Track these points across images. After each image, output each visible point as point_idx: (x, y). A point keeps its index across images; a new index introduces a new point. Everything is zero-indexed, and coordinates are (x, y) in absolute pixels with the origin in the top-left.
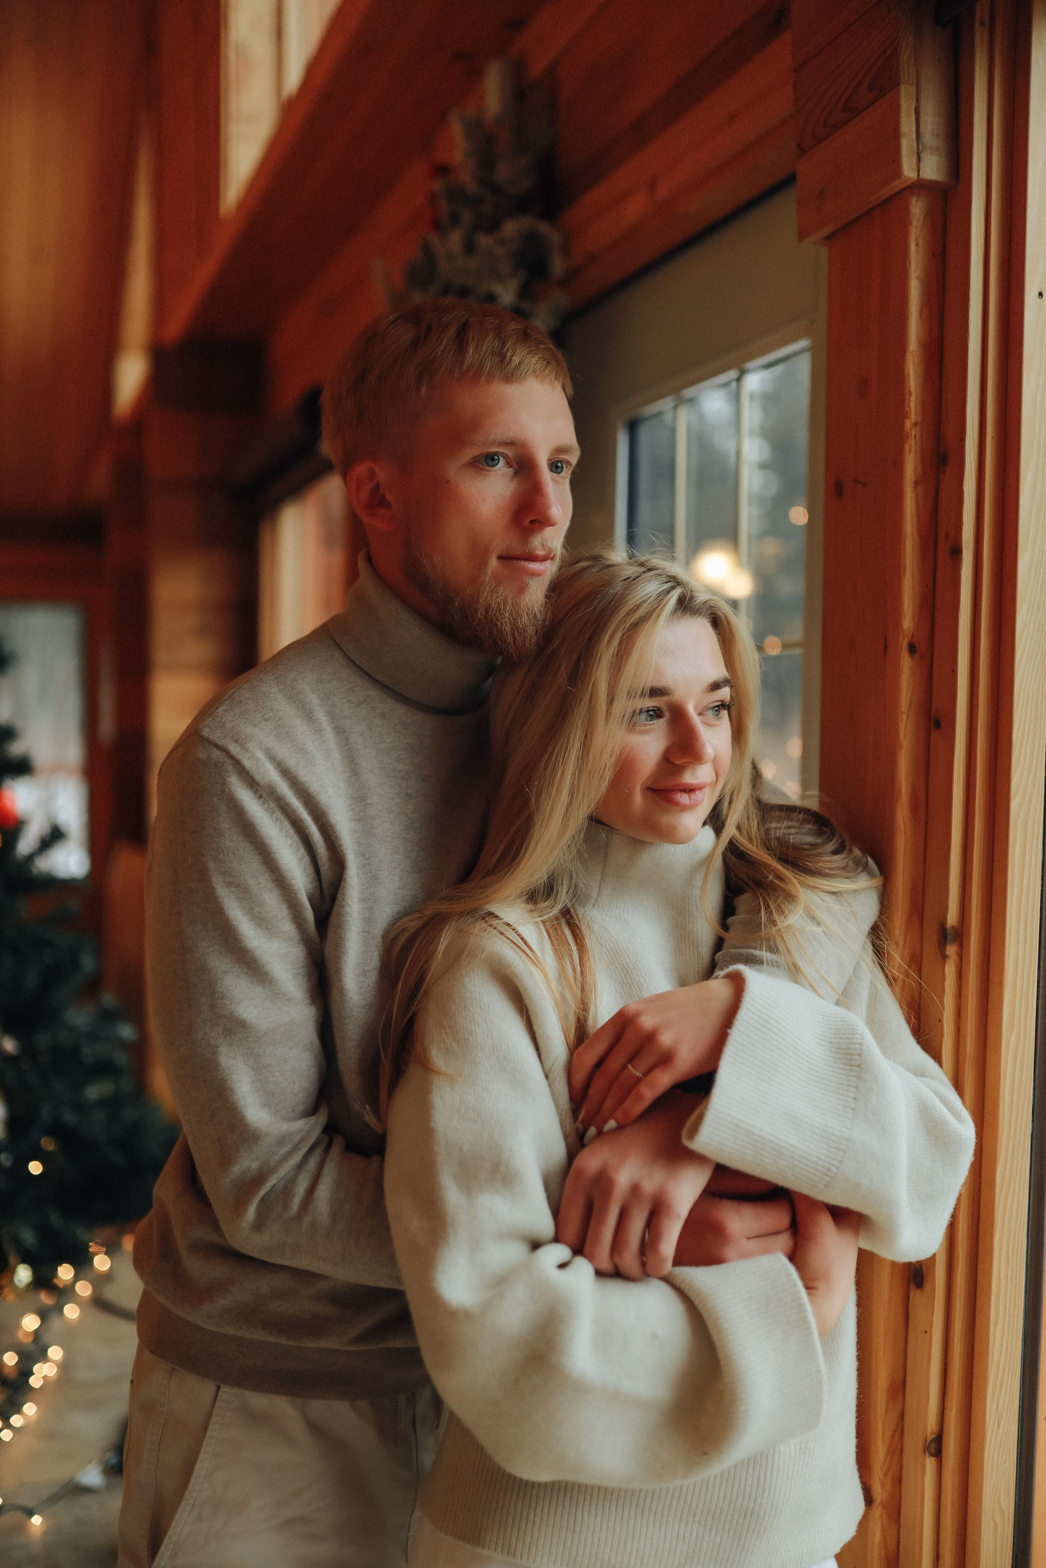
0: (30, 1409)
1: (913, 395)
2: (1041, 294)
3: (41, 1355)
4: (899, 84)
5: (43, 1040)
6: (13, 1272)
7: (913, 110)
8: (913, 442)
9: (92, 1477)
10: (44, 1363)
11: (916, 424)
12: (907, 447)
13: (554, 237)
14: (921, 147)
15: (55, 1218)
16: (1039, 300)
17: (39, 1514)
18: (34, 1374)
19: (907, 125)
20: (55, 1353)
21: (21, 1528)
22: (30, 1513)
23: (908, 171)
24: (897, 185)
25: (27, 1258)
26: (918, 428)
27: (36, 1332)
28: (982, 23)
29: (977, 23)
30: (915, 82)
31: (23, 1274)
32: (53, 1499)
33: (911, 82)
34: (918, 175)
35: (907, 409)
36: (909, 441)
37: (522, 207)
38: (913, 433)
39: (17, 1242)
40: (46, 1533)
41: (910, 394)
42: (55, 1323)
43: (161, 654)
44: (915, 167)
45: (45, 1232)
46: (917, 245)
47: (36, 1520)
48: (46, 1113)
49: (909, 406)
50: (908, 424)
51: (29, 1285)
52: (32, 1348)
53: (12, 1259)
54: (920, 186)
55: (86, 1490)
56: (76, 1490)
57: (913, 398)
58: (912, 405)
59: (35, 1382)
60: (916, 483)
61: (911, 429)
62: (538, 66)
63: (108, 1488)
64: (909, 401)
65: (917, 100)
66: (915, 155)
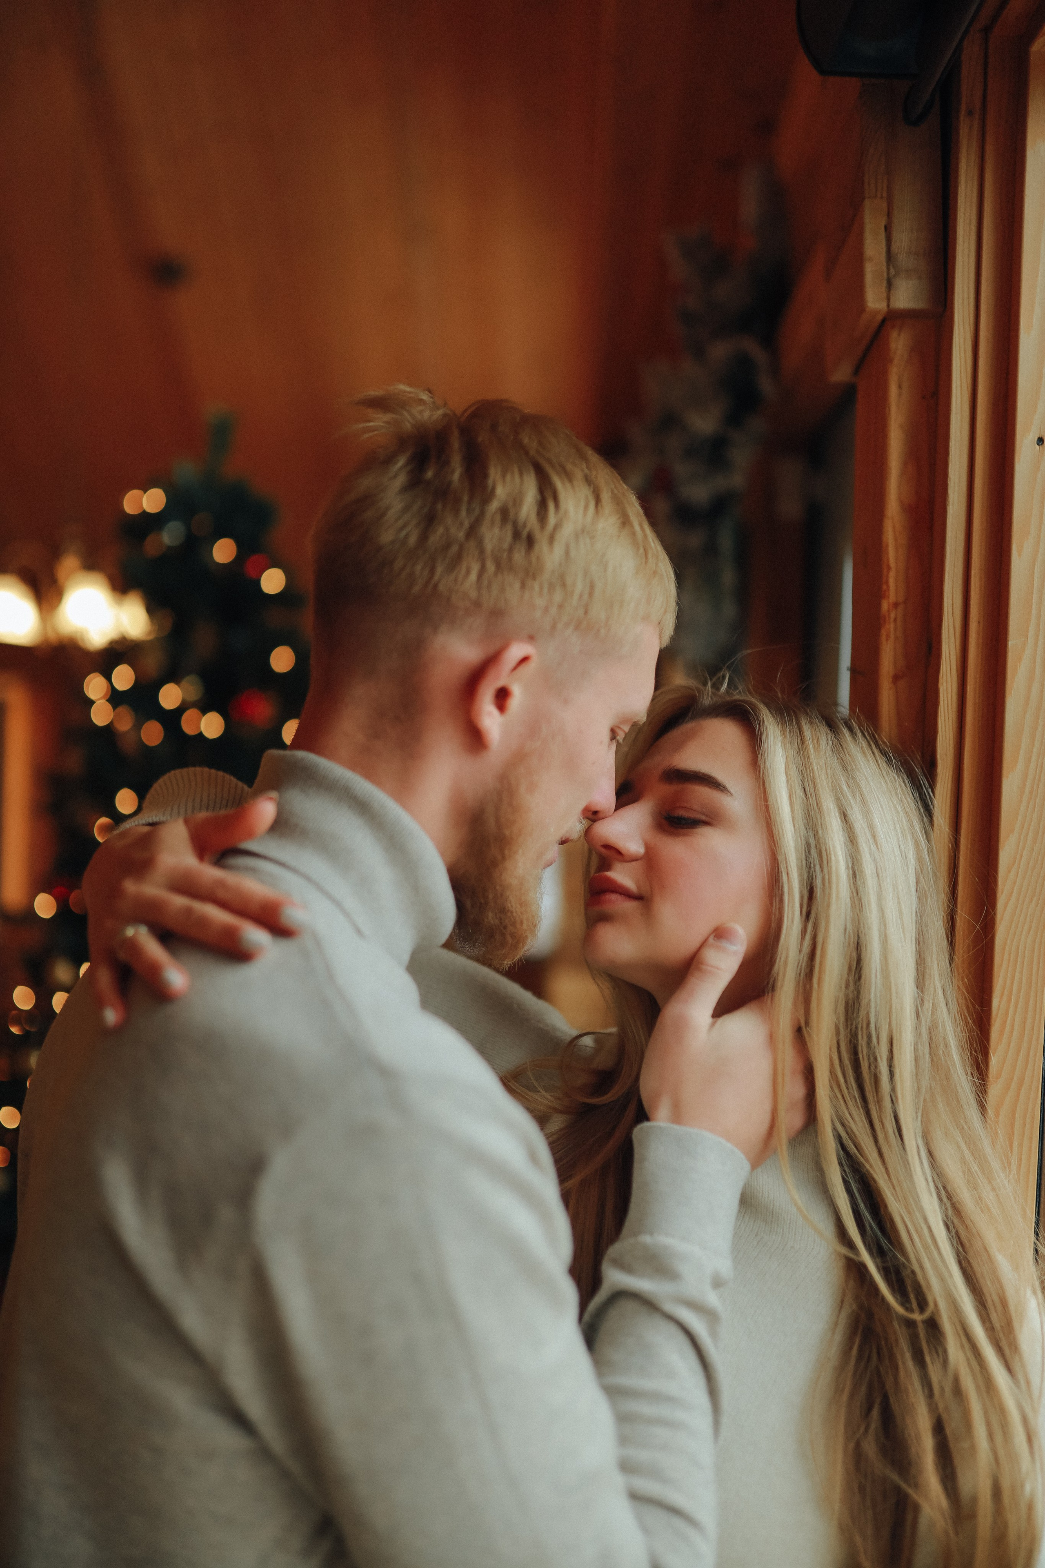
1: (893, 570)
2: (1041, 440)
4: (863, 200)
7: (883, 227)
8: (892, 626)
11: (896, 605)
12: (883, 633)
14: (892, 271)
16: (1037, 446)
19: (874, 247)
23: (876, 302)
26: (901, 608)
29: (963, 113)
30: (885, 195)
33: (879, 196)
34: (888, 306)
35: (885, 587)
36: (887, 626)
38: (892, 616)
41: (889, 568)
44: (885, 295)
46: (900, 387)
49: (887, 583)
50: (885, 605)
54: (893, 318)
57: (892, 573)
58: (891, 581)
60: (896, 678)
61: (888, 611)
64: (888, 577)
65: (889, 215)
66: (885, 284)
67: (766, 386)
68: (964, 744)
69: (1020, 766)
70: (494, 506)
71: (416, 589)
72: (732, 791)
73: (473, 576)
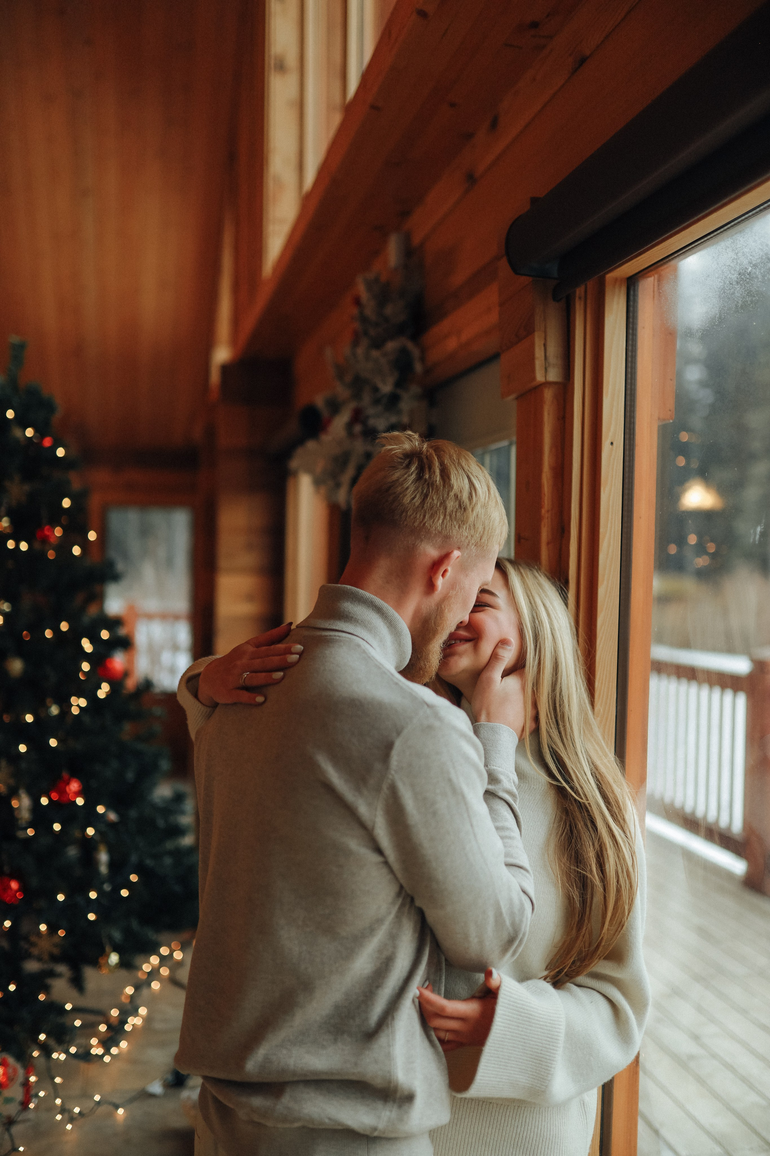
0: (124, 1044)
2: (612, 443)
3: (135, 1012)
4: (534, 331)
5: (133, 813)
6: (108, 956)
7: (543, 345)
8: (546, 520)
9: (156, 1088)
10: (135, 1017)
11: (548, 511)
12: (543, 523)
13: (416, 352)
14: (547, 364)
15: (135, 924)
16: (611, 446)
17: (122, 1107)
18: (128, 1023)
19: (539, 353)
20: (143, 1011)
21: (111, 1115)
22: (117, 1107)
23: (540, 377)
24: (534, 384)
25: (116, 949)
26: (550, 513)
27: (132, 997)
28: (580, 298)
30: (544, 330)
31: (114, 958)
32: (132, 1100)
33: (541, 330)
34: (546, 379)
36: (544, 520)
37: (400, 330)
38: (546, 515)
39: (110, 938)
40: (126, 1119)
41: (545, 495)
42: (145, 992)
43: (223, 562)
44: (544, 375)
45: (128, 933)
46: (549, 414)
47: (121, 1111)
48: (134, 858)
49: (544, 502)
50: (543, 511)
51: (117, 964)
52: (129, 1007)
53: (108, 949)
54: (547, 384)
55: (152, 1096)
56: (146, 1095)
57: (546, 498)
59: (128, 1028)
60: (548, 543)
61: (544, 514)
62: (416, 240)
63: (165, 1095)
65: (545, 339)
66: (544, 369)
67: (418, 367)
68: (581, 574)
69: (605, 582)
70: (452, 494)
71: (416, 524)
72: (499, 596)
73: (440, 521)
